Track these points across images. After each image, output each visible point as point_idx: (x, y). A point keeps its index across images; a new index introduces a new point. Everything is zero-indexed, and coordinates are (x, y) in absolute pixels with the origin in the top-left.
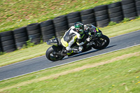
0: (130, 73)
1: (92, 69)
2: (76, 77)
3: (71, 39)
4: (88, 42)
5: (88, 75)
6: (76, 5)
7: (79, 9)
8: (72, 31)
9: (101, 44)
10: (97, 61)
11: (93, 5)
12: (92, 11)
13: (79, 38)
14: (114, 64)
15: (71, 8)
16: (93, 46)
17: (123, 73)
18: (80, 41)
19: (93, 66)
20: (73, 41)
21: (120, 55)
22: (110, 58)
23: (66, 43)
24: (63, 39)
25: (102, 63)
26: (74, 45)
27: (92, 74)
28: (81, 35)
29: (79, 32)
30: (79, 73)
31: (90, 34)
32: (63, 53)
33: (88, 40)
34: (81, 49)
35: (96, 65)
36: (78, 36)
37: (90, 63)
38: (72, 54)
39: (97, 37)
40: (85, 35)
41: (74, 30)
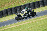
0: (28, 28)
1: (16, 27)
2: (10, 30)
3: (24, 13)
4: (29, 14)
5: (14, 29)
6: (10, 6)
7: (11, 7)
8: (24, 10)
9: (33, 15)
10: (17, 24)
11: (16, 6)
12: (16, 8)
13: (26, 13)
14: (23, 25)
15: (9, 7)
16: (31, 15)
17: (26, 28)
18: (27, 14)
19: (16, 26)
20: (24, 14)
21: (25, 22)
22: (22, 23)
23: (22, 14)
24: (21, 13)
25: (19, 25)
26: (25, 15)
27: (16, 29)
28: (27, 12)
29: (26, 11)
30: (11, 28)
31: (30, 11)
32: (21, 18)
33: (29, 13)
34: (27, 16)
35: (17, 26)
36: (26, 12)
37: (15, 25)
38: (24, 18)
39: (32, 12)
40: (28, 12)
41: (25, 10)
